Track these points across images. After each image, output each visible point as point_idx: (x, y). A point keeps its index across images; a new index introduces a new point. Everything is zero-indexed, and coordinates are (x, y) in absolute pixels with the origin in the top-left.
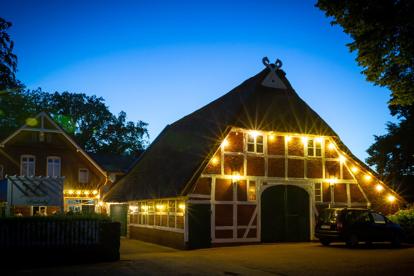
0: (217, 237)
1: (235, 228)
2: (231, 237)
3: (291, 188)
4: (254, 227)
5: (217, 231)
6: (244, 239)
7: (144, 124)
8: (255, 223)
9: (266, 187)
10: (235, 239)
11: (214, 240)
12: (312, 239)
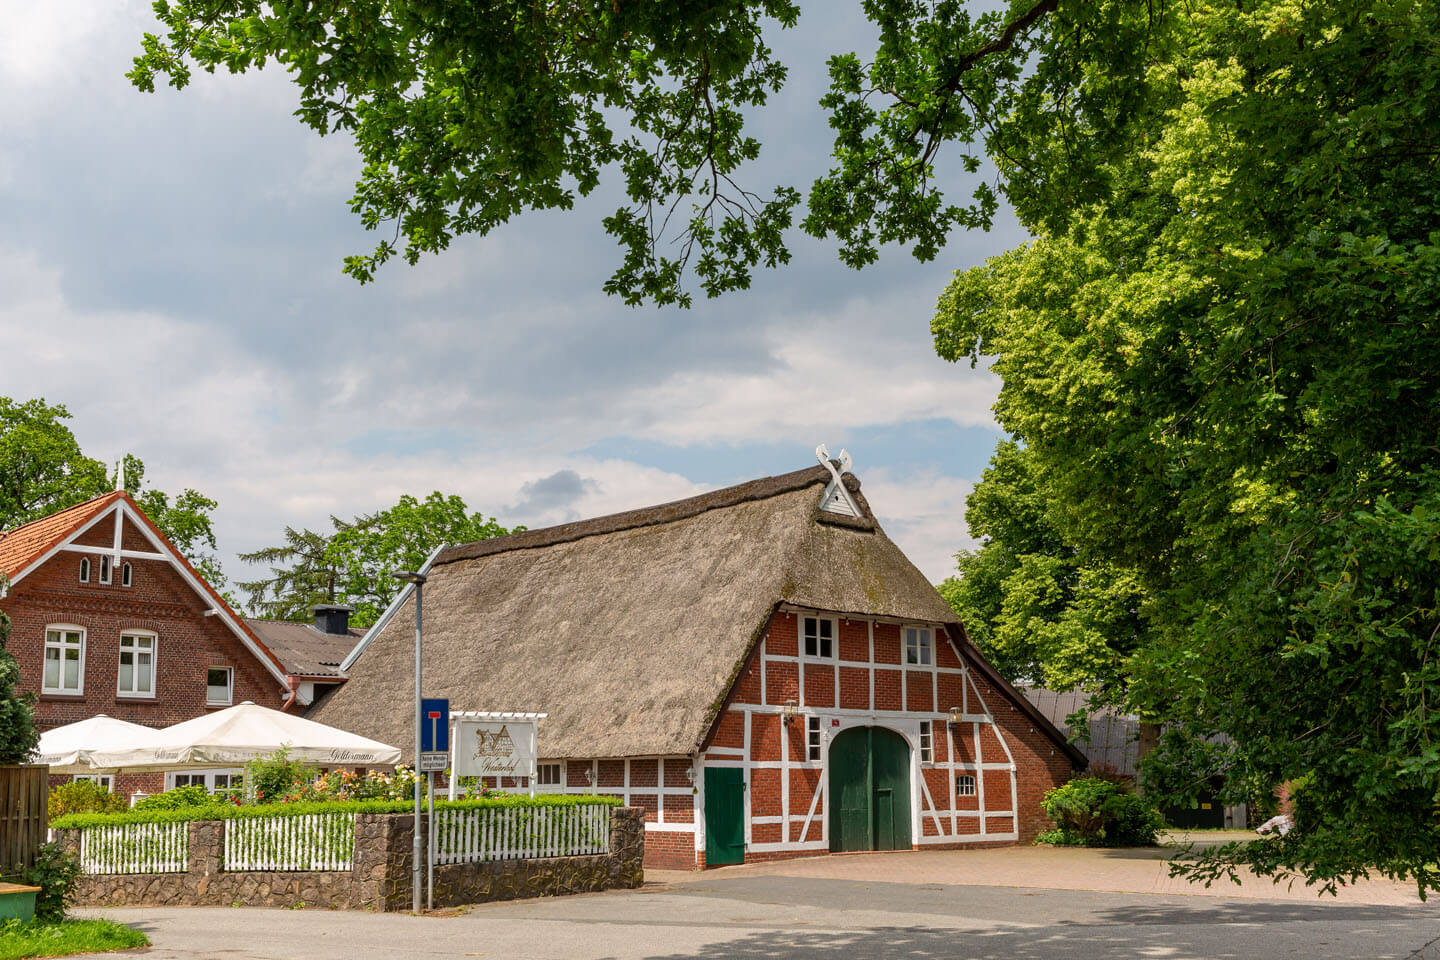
0: (755, 840)
1: (785, 819)
2: (779, 839)
3: (879, 731)
4: (817, 818)
5: (755, 828)
6: (801, 845)
7: (204, 503)
8: (819, 811)
9: (837, 730)
10: (785, 844)
11: (753, 848)
12: (915, 841)
